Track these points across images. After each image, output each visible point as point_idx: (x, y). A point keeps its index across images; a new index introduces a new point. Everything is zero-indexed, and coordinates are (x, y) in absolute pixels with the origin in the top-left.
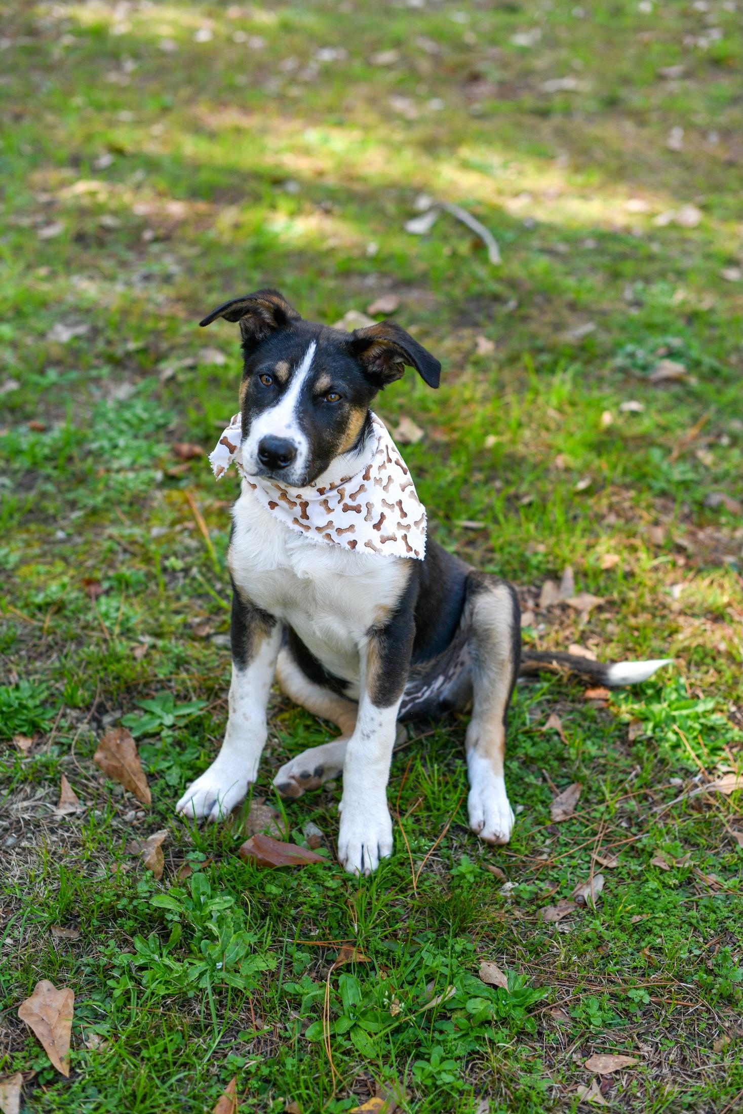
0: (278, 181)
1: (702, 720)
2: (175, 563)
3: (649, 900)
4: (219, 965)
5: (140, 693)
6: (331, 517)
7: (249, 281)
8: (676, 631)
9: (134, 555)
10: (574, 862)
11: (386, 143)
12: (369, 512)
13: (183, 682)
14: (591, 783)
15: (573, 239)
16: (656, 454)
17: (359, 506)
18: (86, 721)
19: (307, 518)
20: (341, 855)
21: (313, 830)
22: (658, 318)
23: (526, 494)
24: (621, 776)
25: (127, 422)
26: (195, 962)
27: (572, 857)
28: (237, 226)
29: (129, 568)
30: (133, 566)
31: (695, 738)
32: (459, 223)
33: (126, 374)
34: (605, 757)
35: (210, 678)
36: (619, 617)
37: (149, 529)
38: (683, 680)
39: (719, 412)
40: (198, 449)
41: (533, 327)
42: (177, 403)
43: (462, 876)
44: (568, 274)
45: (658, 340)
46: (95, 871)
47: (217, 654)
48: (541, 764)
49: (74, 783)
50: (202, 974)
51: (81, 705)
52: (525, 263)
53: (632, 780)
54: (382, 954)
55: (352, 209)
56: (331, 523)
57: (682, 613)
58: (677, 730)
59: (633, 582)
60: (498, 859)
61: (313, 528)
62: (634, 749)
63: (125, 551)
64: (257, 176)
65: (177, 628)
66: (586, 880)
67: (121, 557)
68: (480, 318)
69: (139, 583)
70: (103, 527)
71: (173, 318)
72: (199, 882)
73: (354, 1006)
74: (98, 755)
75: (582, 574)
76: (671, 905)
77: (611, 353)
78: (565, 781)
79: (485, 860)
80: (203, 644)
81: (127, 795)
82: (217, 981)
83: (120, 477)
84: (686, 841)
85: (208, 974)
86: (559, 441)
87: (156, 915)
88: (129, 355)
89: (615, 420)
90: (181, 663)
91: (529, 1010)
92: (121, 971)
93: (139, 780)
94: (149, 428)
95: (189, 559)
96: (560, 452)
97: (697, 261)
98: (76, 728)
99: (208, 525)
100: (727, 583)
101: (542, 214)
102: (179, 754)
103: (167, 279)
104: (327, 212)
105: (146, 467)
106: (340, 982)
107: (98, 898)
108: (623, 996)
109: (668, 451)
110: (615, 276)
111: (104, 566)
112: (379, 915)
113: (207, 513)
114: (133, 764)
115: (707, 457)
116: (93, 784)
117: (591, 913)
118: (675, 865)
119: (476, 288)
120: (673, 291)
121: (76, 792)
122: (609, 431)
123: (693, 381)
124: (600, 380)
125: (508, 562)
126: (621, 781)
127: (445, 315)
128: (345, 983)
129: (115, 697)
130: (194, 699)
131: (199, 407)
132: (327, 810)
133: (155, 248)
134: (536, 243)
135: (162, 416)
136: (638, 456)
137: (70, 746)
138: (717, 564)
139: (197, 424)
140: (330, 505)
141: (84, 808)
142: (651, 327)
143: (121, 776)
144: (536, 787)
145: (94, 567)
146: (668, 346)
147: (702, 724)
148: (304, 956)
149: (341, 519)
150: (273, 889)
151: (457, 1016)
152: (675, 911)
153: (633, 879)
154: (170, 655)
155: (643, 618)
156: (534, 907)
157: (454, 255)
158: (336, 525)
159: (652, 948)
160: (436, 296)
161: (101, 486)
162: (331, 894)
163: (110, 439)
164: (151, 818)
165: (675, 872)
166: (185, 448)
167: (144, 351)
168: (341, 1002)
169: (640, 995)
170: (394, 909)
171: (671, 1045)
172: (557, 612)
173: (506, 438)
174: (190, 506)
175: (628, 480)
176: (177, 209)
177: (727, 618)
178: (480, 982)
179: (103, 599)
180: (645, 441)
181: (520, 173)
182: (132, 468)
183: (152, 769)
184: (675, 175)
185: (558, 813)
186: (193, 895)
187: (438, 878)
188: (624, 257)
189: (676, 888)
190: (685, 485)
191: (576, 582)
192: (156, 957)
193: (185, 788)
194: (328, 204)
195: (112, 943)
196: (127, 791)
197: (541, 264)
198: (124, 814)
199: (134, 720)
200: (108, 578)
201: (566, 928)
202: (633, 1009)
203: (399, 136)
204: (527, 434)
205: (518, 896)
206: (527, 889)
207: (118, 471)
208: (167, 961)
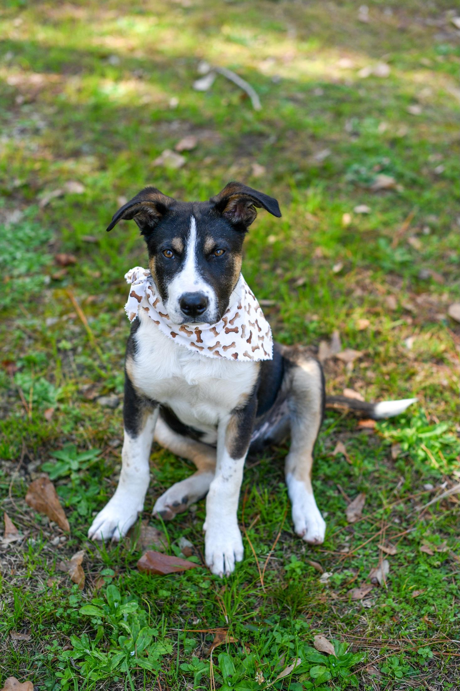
0: (104, 57)
1: (440, 440)
2: (65, 344)
3: (422, 578)
4: (133, 653)
5: (52, 446)
6: (218, 338)
7: (92, 131)
8: (413, 374)
9: (36, 340)
10: (368, 552)
11: (172, 26)
12: (243, 331)
13: (82, 435)
14: (371, 492)
15: (307, 89)
16: (382, 243)
17: (237, 328)
18: (17, 470)
19: (202, 341)
20: (208, 561)
21: (185, 543)
22: (371, 143)
23: (300, 277)
24: (391, 485)
25: (21, 240)
26: (115, 652)
27: (364, 548)
28: (79, 91)
29: (34, 350)
30: (36, 349)
31: (437, 453)
32: (229, 81)
33: (15, 203)
34: (377, 471)
35: (99, 432)
36: (374, 366)
37: (44, 320)
38: (423, 410)
39: (421, 210)
40: (73, 258)
41: (287, 154)
42: (54, 224)
43: (293, 571)
44: (307, 114)
45: (373, 160)
46: (36, 586)
47: (102, 412)
48: (336, 481)
49: (13, 518)
50: (122, 661)
51: (12, 458)
52: (278, 109)
53: (399, 489)
54: (245, 635)
55: (156, 74)
56: (218, 343)
57: (416, 360)
58: (425, 448)
59: (380, 339)
60: (316, 554)
61: (206, 348)
62: (397, 465)
63: (30, 337)
64: (90, 53)
65: (73, 394)
66: (377, 565)
67: (27, 342)
68: (252, 149)
69: (42, 362)
70: (12, 320)
71: (44, 160)
72: (113, 593)
73: (231, 676)
74: (29, 497)
75: (345, 335)
76: (437, 581)
77: (342, 172)
78: (353, 492)
79: (307, 556)
80: (92, 405)
81: (52, 524)
82: (133, 666)
83: (19, 282)
84: (441, 531)
85: (126, 660)
86: (316, 237)
87: (84, 619)
88: (17, 190)
89: (352, 220)
90: (78, 420)
91: (352, 670)
92: (64, 665)
93: (59, 513)
94: (36, 243)
95: (75, 341)
96: (318, 245)
97: (392, 102)
98: (10, 476)
99: (85, 313)
100: (443, 335)
101: (284, 73)
102: (85, 491)
103: (36, 132)
104: (140, 78)
105: (37, 273)
106: (219, 660)
107: (41, 609)
108: (414, 653)
109: (390, 241)
110: (338, 115)
111: (16, 350)
112: (240, 605)
113: (83, 305)
114: (54, 503)
115: (415, 243)
116: (27, 518)
117: (383, 591)
118: (437, 550)
119: (246, 128)
120: (377, 124)
121: (15, 525)
122: (350, 228)
123: (400, 188)
124: (339, 191)
125: (294, 330)
126: (392, 489)
127: (229, 149)
128: (222, 660)
129: (35, 450)
130: (91, 447)
131: (68, 226)
132: (193, 526)
133: (26, 109)
134: (282, 93)
135: (45, 234)
136: (371, 245)
137: (7, 490)
138: (433, 321)
139: (70, 238)
140: (217, 330)
141: (23, 537)
142: (367, 151)
143: (46, 510)
144: (334, 498)
145: (9, 351)
146: (380, 163)
147: (441, 443)
148: (191, 641)
149: (225, 339)
150: (164, 593)
151: (303, 678)
152: (441, 585)
153: (408, 562)
154: (71, 416)
155: (391, 366)
156: (345, 590)
157: (230, 105)
158: (223, 344)
159: (429, 615)
160: (220, 135)
161: (7, 290)
162: (205, 592)
163: (11, 254)
164: (71, 542)
165: (437, 555)
166: (63, 257)
167: (25, 186)
168: (220, 674)
169: (427, 652)
170: (250, 600)
171: (451, 686)
172: (331, 364)
173: (281, 236)
174: (71, 301)
175: (367, 262)
176: (37, 79)
177: (446, 361)
178: (315, 651)
179: (19, 376)
180: (374, 234)
181: (266, 43)
182: (28, 274)
183: (67, 503)
184: (367, 40)
185: (351, 515)
186: (109, 602)
187: (276, 572)
188: (341, 101)
189: (438, 567)
190: (404, 264)
191: (342, 342)
192: (88, 651)
193: (93, 517)
194: (140, 72)
195: (55, 642)
196: (51, 521)
197: (288, 108)
198: (51, 539)
199: (51, 467)
200: (19, 359)
201: (368, 603)
202: (422, 662)
203: (181, 20)
204: (295, 234)
205: (333, 582)
206: (338, 577)
207: (19, 276)
208: (96, 654)
